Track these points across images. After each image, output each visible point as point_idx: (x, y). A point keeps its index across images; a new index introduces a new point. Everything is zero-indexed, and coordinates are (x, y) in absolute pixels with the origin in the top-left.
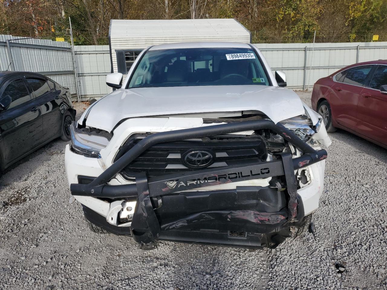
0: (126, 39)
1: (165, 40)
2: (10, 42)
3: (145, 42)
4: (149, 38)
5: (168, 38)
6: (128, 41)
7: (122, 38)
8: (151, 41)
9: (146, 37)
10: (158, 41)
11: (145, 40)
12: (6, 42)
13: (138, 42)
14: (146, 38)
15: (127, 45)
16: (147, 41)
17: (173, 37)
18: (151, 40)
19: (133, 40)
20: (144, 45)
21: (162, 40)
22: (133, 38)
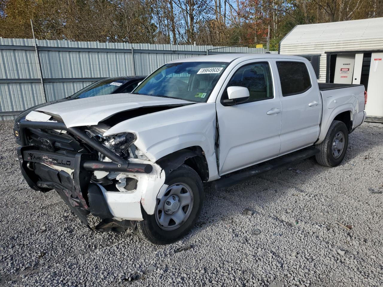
0: (294, 45)
1: (338, 45)
2: (210, 51)
3: (315, 47)
4: (319, 42)
5: (341, 42)
6: (297, 47)
7: (291, 44)
8: (322, 45)
9: (316, 41)
10: (330, 45)
11: (315, 45)
12: (206, 52)
13: (307, 47)
14: (316, 43)
15: (296, 51)
16: (317, 46)
17: (348, 41)
18: (329, 44)
19: (302, 46)
20: (313, 50)
21: (334, 44)
22: (302, 44)
